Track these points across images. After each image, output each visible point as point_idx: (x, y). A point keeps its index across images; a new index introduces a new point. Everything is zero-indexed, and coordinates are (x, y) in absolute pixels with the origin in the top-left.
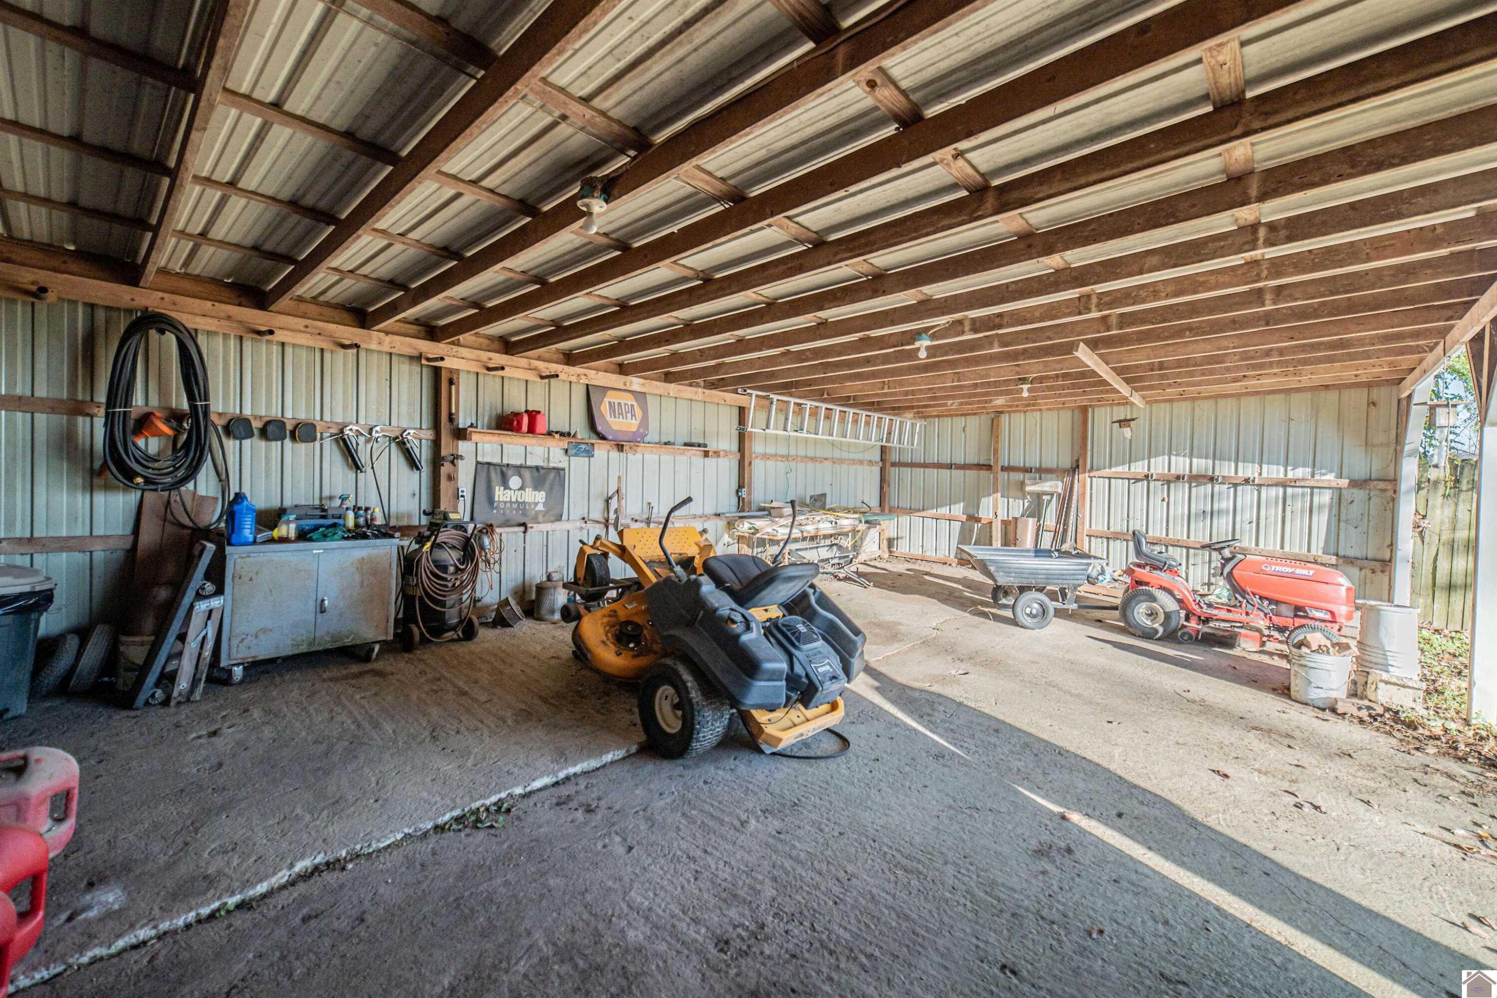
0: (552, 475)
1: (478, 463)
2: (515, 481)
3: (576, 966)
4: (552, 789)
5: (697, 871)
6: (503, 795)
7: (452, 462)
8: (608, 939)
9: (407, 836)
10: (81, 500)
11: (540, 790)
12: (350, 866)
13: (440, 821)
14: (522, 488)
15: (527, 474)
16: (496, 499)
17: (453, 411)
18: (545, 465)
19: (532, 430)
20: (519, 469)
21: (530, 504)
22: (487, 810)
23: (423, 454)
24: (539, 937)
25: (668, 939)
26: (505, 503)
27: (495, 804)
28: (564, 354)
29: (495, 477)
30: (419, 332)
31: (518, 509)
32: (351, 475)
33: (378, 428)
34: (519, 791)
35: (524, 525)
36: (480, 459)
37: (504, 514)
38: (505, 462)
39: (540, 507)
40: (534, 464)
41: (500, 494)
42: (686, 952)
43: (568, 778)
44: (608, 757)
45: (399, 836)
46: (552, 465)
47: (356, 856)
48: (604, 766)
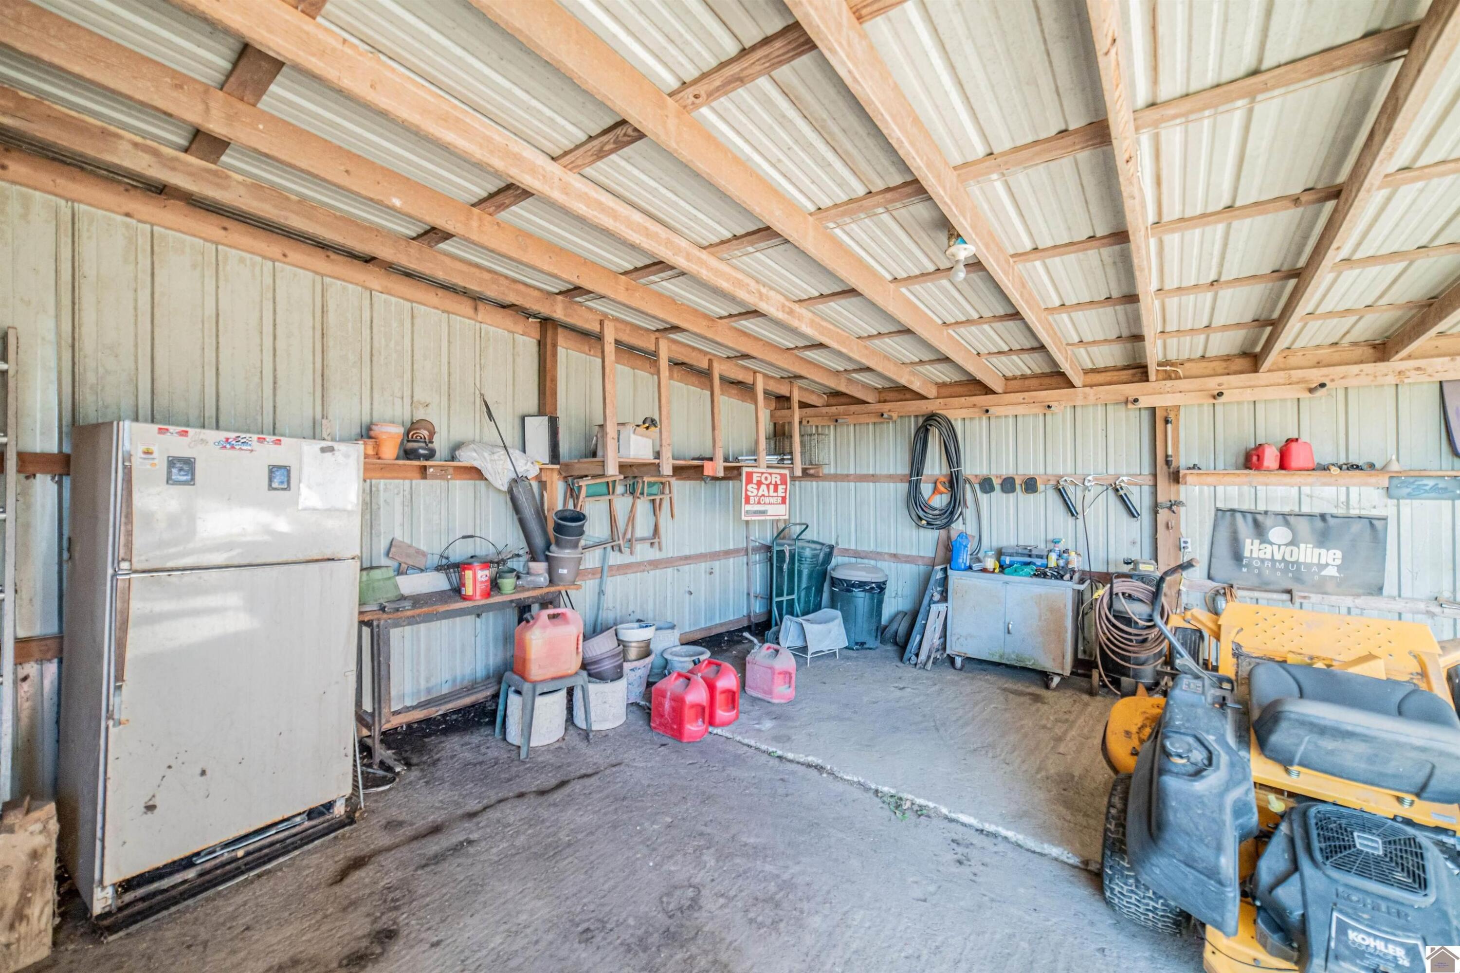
0: (1356, 527)
1: (1218, 510)
2: (1278, 534)
3: (776, 893)
4: (973, 832)
5: (919, 957)
6: (931, 805)
7: (1170, 508)
8: (805, 906)
9: (859, 783)
10: (914, 531)
11: (964, 825)
12: (825, 775)
13: (880, 788)
14: (1293, 543)
15: (1303, 526)
16: (1247, 554)
17: (1170, 452)
18: (1342, 511)
19: (1283, 465)
20: (1285, 518)
21: (1308, 566)
22: (913, 804)
23: (1140, 498)
24: (795, 869)
25: (819, 944)
26: (1263, 561)
27: (920, 806)
28: (1374, 347)
29: (1244, 528)
30: (1134, 375)
31: (1286, 570)
32: (1071, 520)
33: (1090, 478)
34: (944, 811)
35: (1289, 592)
36: (1220, 505)
37: (1259, 575)
38: (1261, 507)
39: (1331, 571)
40: (1317, 510)
41: (1251, 548)
42: (809, 959)
43: (995, 835)
44: (1055, 851)
45: (856, 779)
46: (1354, 512)
47: (831, 773)
48: (1042, 855)
